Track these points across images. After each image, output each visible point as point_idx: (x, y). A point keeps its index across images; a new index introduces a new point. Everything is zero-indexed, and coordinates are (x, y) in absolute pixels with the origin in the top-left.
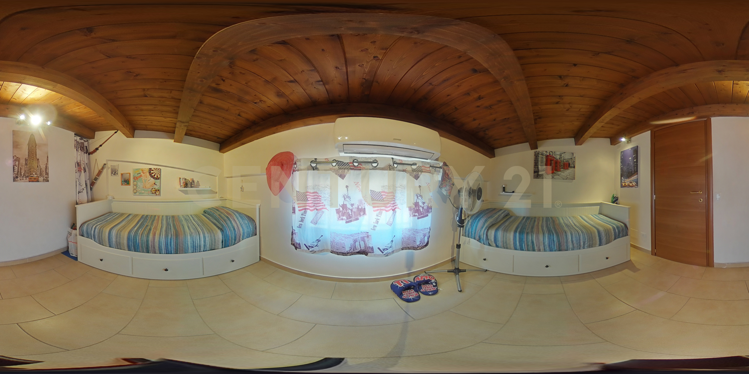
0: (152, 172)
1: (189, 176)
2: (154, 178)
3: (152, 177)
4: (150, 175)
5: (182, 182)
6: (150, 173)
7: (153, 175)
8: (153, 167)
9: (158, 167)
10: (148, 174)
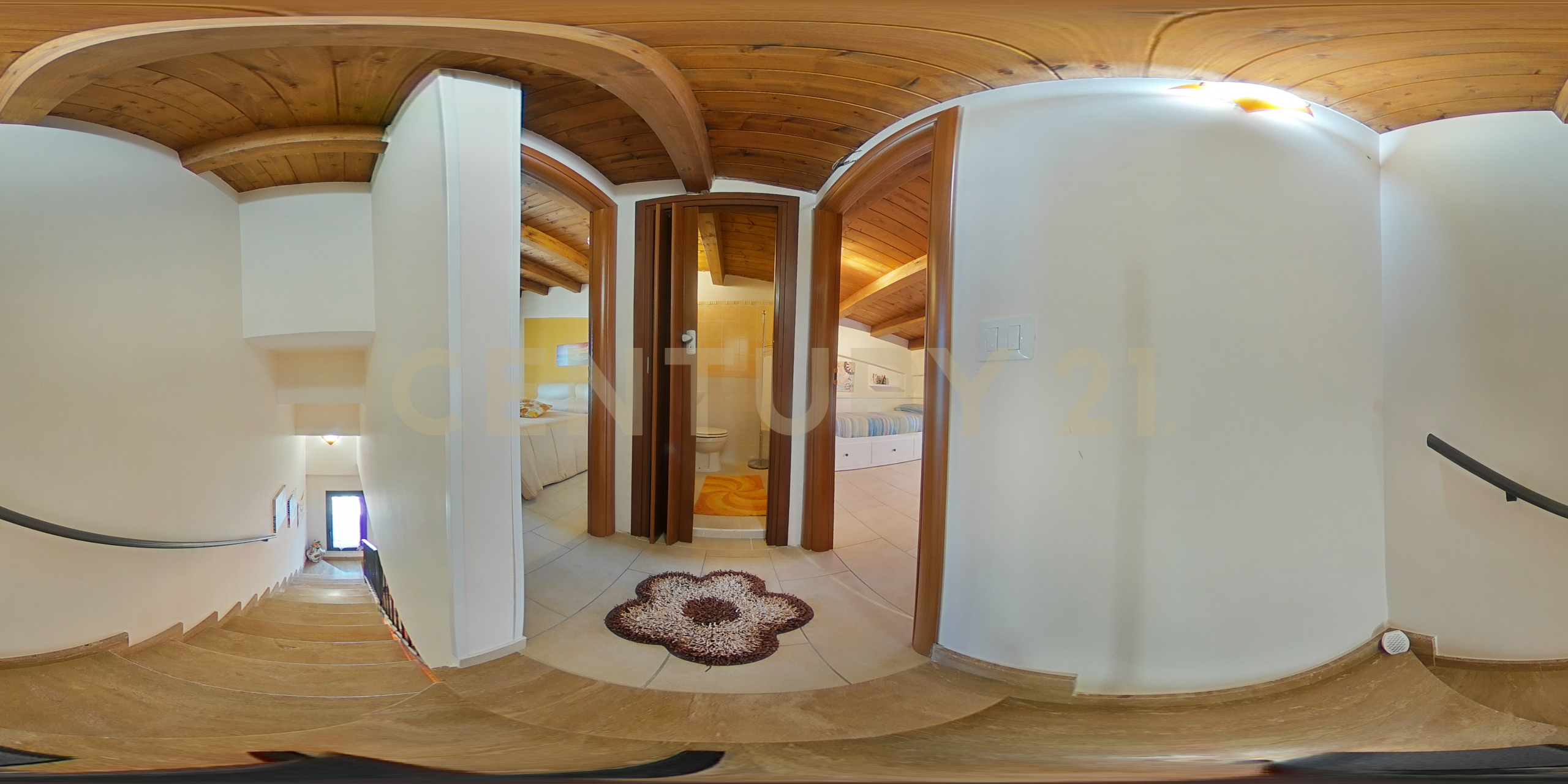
0: (847, 366)
1: (881, 373)
2: (849, 373)
3: (847, 371)
4: (845, 369)
5: (875, 378)
6: (845, 366)
7: (848, 369)
8: (848, 361)
9: (854, 361)
10: (843, 368)
